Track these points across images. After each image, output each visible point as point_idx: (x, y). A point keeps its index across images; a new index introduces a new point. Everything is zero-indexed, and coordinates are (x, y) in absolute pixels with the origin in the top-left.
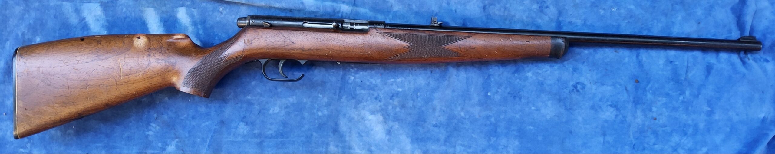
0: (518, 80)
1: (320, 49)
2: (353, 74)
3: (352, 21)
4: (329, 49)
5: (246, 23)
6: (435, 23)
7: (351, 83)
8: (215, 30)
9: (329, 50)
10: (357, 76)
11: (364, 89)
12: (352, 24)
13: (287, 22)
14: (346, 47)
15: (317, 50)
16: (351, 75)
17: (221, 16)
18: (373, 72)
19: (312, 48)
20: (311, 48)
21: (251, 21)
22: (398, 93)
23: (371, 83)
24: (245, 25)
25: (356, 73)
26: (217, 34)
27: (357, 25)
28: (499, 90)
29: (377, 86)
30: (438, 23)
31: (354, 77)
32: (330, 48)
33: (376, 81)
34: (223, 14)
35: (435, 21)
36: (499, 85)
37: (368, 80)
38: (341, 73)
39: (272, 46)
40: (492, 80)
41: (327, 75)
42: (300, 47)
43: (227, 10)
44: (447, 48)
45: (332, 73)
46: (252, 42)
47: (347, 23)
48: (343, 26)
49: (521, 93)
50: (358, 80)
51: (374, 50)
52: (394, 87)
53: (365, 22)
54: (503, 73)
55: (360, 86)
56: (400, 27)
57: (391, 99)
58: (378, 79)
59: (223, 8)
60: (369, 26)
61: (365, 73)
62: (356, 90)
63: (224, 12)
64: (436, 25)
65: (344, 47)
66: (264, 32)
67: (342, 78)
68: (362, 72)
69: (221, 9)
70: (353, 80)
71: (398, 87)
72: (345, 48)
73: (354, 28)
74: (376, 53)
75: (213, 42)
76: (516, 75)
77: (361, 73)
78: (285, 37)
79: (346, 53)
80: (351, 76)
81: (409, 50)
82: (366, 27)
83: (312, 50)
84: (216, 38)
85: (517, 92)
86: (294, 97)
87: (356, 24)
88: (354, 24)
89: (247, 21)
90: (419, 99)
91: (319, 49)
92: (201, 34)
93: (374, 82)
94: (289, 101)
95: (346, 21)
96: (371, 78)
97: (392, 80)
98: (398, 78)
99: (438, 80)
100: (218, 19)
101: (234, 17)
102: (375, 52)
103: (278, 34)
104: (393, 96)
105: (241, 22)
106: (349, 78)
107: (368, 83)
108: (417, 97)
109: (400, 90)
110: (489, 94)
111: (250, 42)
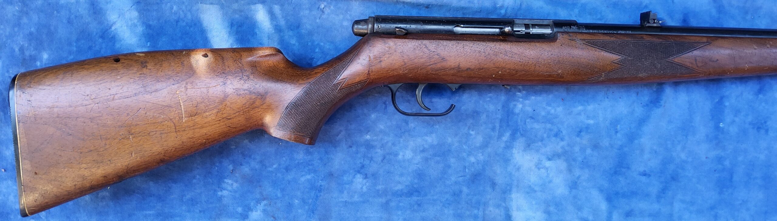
0: (763, 104)
1: (485, 68)
2: (521, 100)
3: (527, 22)
4: (498, 68)
5: (366, 29)
6: (654, 23)
7: (518, 114)
8: (314, 38)
9: (498, 70)
10: (527, 102)
11: (538, 121)
12: (527, 26)
13: (429, 25)
14: (524, 64)
15: (480, 69)
16: (518, 101)
17: (323, 16)
18: (551, 96)
19: (473, 67)
20: (471, 67)
21: (376, 26)
22: (588, 127)
23: (549, 113)
24: (366, 31)
25: (525, 98)
26: (318, 44)
27: (535, 28)
28: (737, 119)
29: (557, 118)
30: (659, 22)
31: (522, 104)
32: (500, 67)
33: (555, 110)
34: (326, 12)
35: (654, 20)
36: (737, 112)
37: (544, 109)
38: (503, 98)
39: (411, 65)
40: (727, 104)
41: (481, 102)
42: (454, 66)
43: (332, 7)
44: (677, 61)
45: (488, 99)
46: (382, 59)
47: (519, 25)
48: (514, 30)
49: (768, 123)
50: (529, 109)
51: (567, 68)
52: (582, 118)
53: (545, 23)
54: (742, 94)
55: (532, 118)
56: (601, 29)
57: (578, 135)
58: (558, 107)
59: (325, 3)
60: (555, 30)
61: (539, 98)
62: (525, 123)
63: (327, 11)
64: (655, 25)
65: (521, 64)
66: (399, 44)
67: (503, 106)
68: (534, 96)
69: (322, 6)
70: (522, 109)
71: (588, 118)
72: (523, 66)
73: (531, 33)
74: (570, 72)
75: (313, 57)
76: (761, 96)
77: (533, 98)
78: (431, 51)
79: (524, 72)
80: (518, 104)
81: (619, 66)
82: (548, 31)
83: (473, 70)
84: (317, 50)
85: (763, 122)
86: (434, 135)
87: (534, 26)
88: (531, 25)
89: (370, 26)
90: (619, 135)
91: (482, 69)
92: (294, 45)
93: (553, 111)
94: (426, 141)
95: (517, 21)
96: (549, 104)
97: (580, 108)
98: (589, 105)
99: (647, 105)
100: (318, 21)
101: (341, 17)
102: (569, 70)
103: (419, 46)
104: (580, 132)
105: (360, 27)
106: (515, 105)
107: (543, 113)
108: (617, 132)
109: (591, 122)
110: (721, 125)
111: (379, 60)
